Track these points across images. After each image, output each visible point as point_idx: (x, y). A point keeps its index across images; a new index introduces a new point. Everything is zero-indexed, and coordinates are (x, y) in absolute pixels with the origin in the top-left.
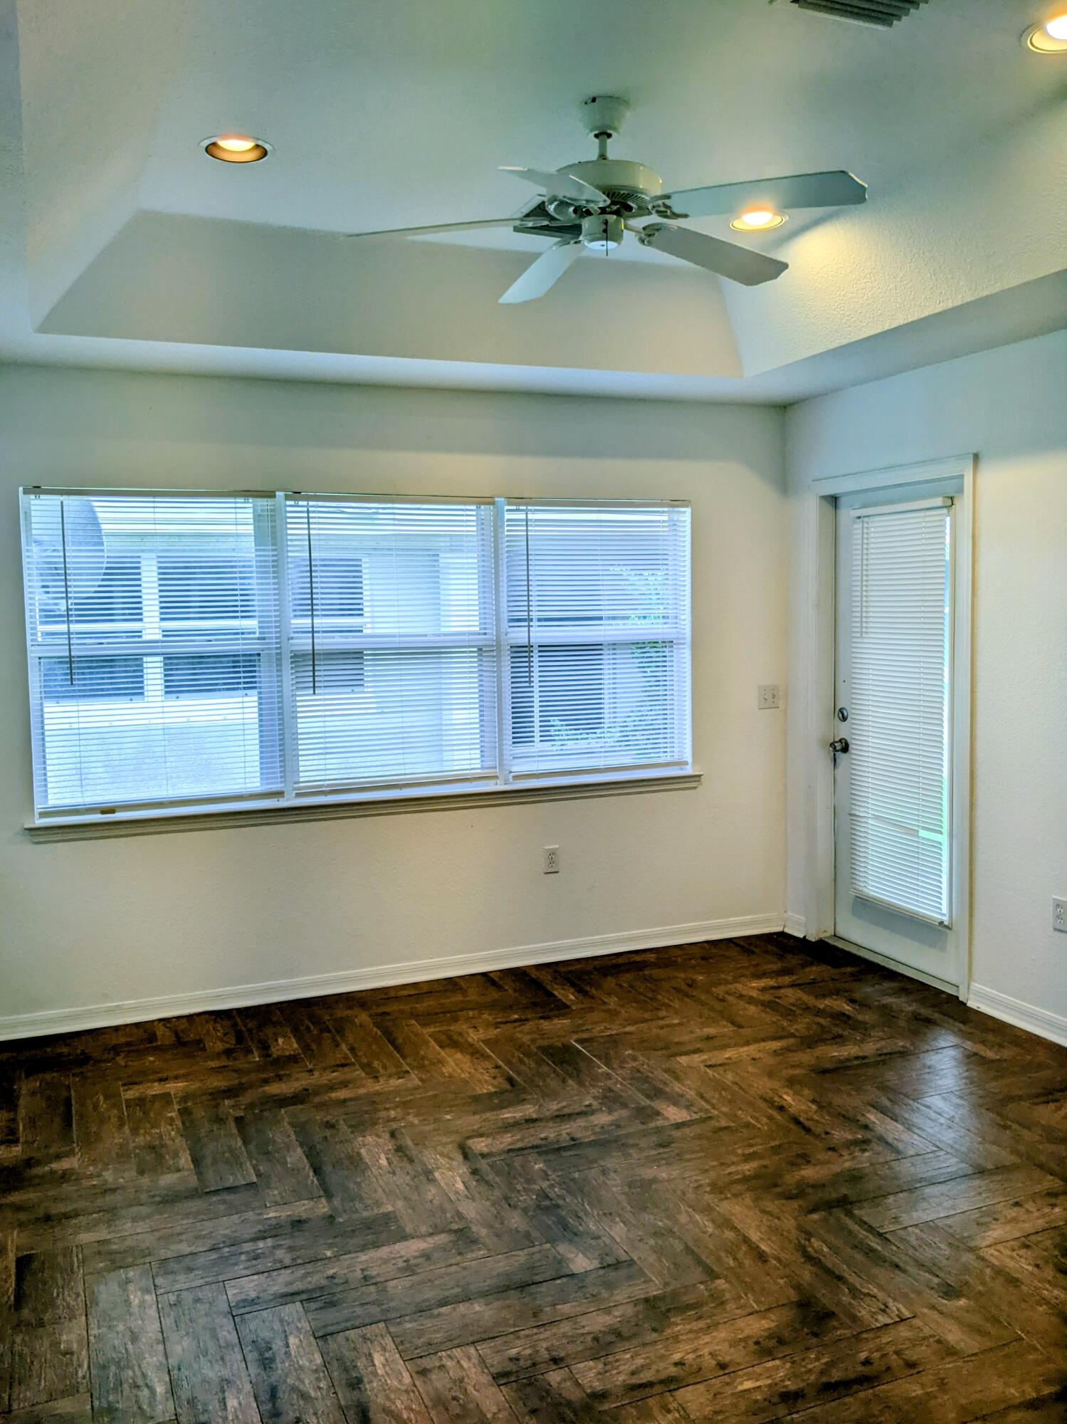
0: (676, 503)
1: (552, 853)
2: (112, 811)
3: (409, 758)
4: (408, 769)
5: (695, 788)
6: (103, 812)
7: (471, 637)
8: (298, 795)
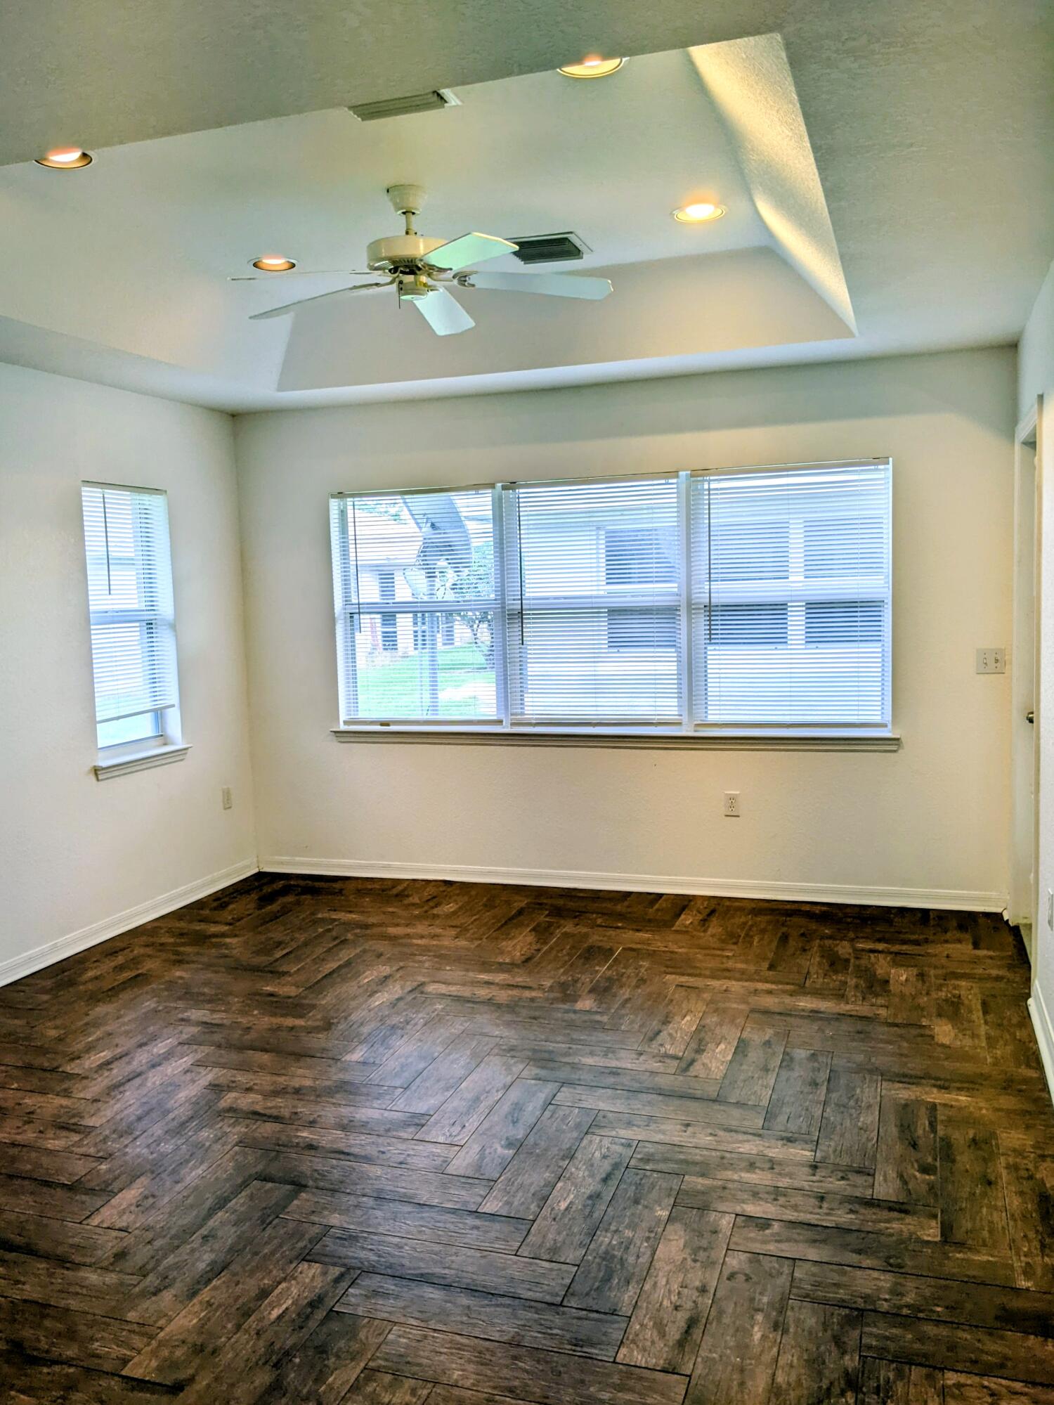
0: (879, 460)
1: (732, 799)
2: (387, 724)
3: (602, 701)
4: (601, 711)
5: (895, 751)
6: (383, 724)
7: (656, 598)
8: (513, 724)
